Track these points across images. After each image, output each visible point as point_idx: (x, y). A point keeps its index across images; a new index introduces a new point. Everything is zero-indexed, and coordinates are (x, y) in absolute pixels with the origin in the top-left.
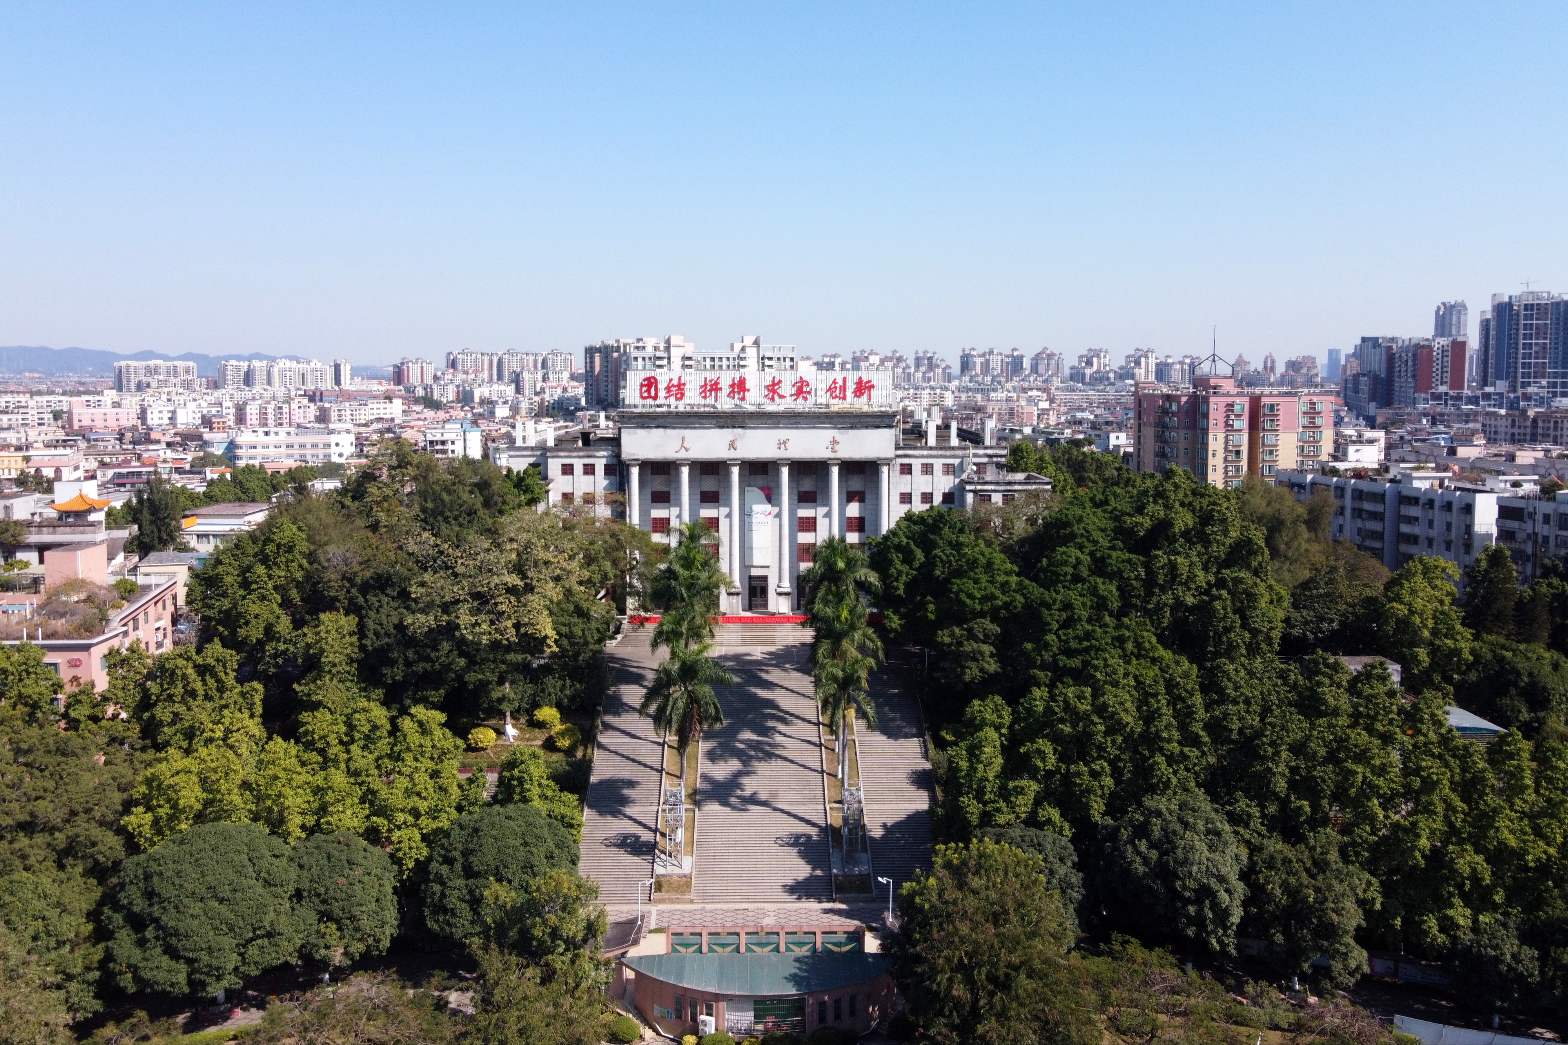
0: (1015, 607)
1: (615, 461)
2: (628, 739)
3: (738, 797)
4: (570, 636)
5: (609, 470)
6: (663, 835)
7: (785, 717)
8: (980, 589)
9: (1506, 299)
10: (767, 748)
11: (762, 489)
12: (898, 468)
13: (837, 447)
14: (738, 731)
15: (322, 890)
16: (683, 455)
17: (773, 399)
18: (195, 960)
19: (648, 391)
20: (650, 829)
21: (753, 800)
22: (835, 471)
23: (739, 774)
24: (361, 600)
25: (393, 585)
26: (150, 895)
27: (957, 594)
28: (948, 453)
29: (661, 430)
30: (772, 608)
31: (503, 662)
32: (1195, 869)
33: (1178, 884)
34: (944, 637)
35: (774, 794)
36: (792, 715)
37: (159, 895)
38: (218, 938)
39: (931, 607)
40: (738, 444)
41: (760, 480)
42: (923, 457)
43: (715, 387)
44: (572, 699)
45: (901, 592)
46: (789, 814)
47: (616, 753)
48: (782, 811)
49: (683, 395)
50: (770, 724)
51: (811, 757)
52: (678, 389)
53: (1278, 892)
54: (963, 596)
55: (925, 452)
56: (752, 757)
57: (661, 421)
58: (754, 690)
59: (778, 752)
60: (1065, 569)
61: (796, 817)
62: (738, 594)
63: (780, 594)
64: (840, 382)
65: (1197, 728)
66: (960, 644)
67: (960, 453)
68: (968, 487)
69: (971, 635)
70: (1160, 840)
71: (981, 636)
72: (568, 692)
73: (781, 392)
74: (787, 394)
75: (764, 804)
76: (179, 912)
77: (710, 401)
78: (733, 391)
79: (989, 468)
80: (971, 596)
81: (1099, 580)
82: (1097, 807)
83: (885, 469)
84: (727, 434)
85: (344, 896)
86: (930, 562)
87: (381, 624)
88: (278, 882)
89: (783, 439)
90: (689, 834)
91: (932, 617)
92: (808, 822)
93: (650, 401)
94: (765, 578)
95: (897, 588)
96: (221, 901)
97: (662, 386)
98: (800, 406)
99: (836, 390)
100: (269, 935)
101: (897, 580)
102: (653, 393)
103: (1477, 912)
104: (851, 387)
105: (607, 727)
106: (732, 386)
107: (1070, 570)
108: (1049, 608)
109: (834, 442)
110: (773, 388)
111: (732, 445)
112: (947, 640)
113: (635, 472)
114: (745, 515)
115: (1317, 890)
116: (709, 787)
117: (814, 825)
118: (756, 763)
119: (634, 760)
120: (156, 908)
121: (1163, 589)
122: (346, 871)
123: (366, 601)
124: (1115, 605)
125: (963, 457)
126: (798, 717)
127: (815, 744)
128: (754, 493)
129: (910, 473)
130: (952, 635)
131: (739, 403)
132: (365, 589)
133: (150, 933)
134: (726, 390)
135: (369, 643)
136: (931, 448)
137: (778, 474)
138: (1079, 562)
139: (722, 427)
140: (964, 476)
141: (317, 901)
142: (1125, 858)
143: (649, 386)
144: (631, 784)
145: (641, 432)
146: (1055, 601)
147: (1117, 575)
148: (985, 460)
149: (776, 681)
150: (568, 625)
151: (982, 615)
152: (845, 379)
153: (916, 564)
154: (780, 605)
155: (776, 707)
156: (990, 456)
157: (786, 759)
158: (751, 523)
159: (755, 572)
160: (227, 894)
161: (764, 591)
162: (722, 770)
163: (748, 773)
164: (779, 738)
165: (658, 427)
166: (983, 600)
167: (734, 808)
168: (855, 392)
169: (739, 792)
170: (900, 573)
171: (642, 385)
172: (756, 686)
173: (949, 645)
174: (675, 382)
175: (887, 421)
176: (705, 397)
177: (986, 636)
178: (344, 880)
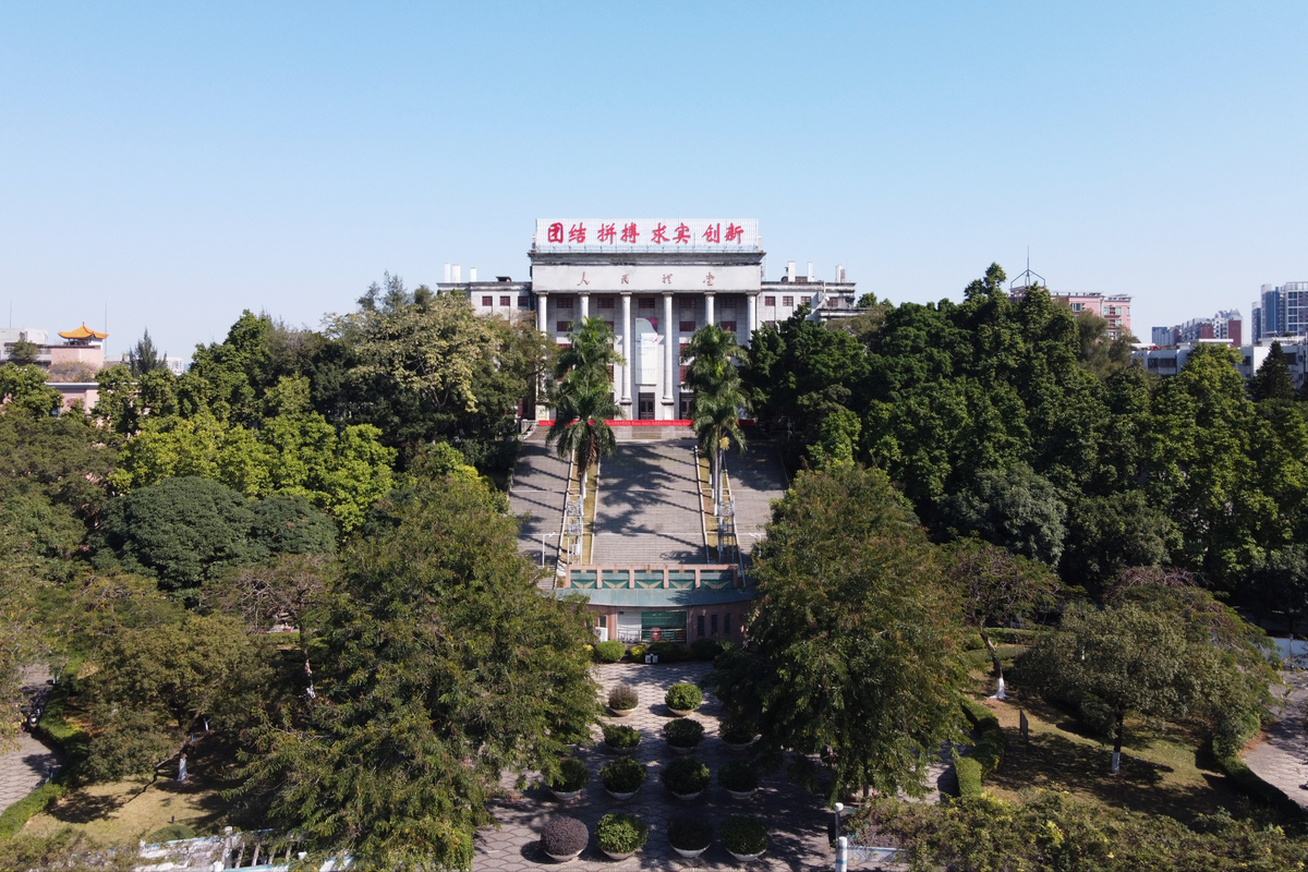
0: (864, 373)
1: (527, 294)
2: (535, 491)
3: (629, 528)
4: (488, 405)
5: (522, 302)
6: (565, 551)
7: (668, 477)
8: (833, 360)
9: (1274, 289)
10: (654, 496)
11: (649, 319)
12: (763, 300)
13: (712, 281)
14: (629, 485)
15: (274, 530)
16: (583, 287)
17: (659, 242)
18: (165, 567)
19: (555, 235)
20: (553, 547)
21: (642, 530)
22: (711, 301)
23: (630, 513)
24: (313, 368)
25: (340, 356)
26: (129, 518)
27: (814, 366)
28: (806, 287)
29: (565, 267)
30: (658, 417)
31: (431, 420)
32: (1021, 510)
33: (1007, 524)
34: (804, 400)
35: (660, 527)
36: (675, 475)
37: (136, 517)
38: (184, 552)
39: (792, 379)
40: (629, 279)
41: (648, 312)
42: (784, 290)
43: (611, 232)
44: (488, 458)
45: (767, 372)
46: (672, 538)
47: (525, 499)
48: (666, 536)
49: (584, 238)
50: (656, 481)
51: (692, 502)
52: (580, 234)
53: (1094, 529)
54: (819, 366)
55: (786, 287)
56: (640, 502)
57: (565, 259)
58: (641, 459)
59: (663, 499)
60: (905, 342)
61: (677, 540)
62: (629, 404)
63: (665, 404)
64: (715, 228)
65: (1020, 422)
66: (818, 404)
67: (815, 287)
68: (823, 314)
69: (827, 397)
70: (990, 496)
71: (835, 397)
72: (485, 453)
73: (665, 235)
74: (671, 238)
75: (651, 532)
76: (152, 528)
77: (607, 242)
78: (625, 235)
79: (840, 301)
80: (826, 365)
81: (935, 351)
82: (936, 484)
83: (753, 299)
84: (621, 270)
85: (292, 535)
86: (791, 347)
87: (329, 382)
88: (237, 518)
89: (667, 274)
90: (587, 551)
91: (793, 386)
92: (688, 543)
93: (556, 243)
94: (652, 395)
95: (764, 369)
96: (189, 523)
97: (567, 230)
98: (683, 247)
99: (711, 234)
100: (229, 557)
101: (763, 362)
102: (559, 237)
103: (1268, 549)
104: (723, 232)
105: (517, 483)
106: (625, 231)
107: (910, 343)
108: (892, 371)
109: (710, 277)
110: (659, 233)
111: (625, 280)
112: (806, 402)
113: (543, 301)
114: (635, 340)
115: (1128, 524)
116: (603, 521)
117: (694, 545)
118: (644, 506)
119: (540, 504)
120: (133, 526)
121: (989, 355)
122: (295, 518)
123: (317, 367)
124: (949, 369)
125: (817, 291)
126: (680, 477)
127: (694, 494)
128: (643, 323)
129: (774, 304)
130: (810, 399)
131: (632, 244)
132: (316, 359)
133: (127, 547)
134: (620, 234)
135: (319, 395)
136: (791, 283)
137: (663, 304)
138: (917, 336)
139: (616, 264)
140: (820, 306)
141: (269, 540)
142: (960, 512)
143: (556, 230)
144: (538, 519)
145: (549, 269)
146: (897, 364)
147: (949, 346)
148: (837, 295)
149: (660, 453)
150: (487, 395)
151: (836, 381)
152: (718, 225)
153: (779, 351)
154: (664, 413)
155: (663, 471)
156: (841, 292)
157: (669, 503)
158: (640, 348)
159: (643, 390)
160: (193, 518)
161: (651, 406)
162: (615, 511)
163: (637, 513)
164: (662, 490)
165: (562, 264)
166: (835, 369)
167: (624, 535)
168: (727, 236)
169: (629, 525)
170: (765, 356)
171: (550, 230)
172: (644, 457)
173: (808, 407)
174: (578, 228)
175: (754, 259)
176: (602, 240)
177: (840, 397)
178: (293, 524)
